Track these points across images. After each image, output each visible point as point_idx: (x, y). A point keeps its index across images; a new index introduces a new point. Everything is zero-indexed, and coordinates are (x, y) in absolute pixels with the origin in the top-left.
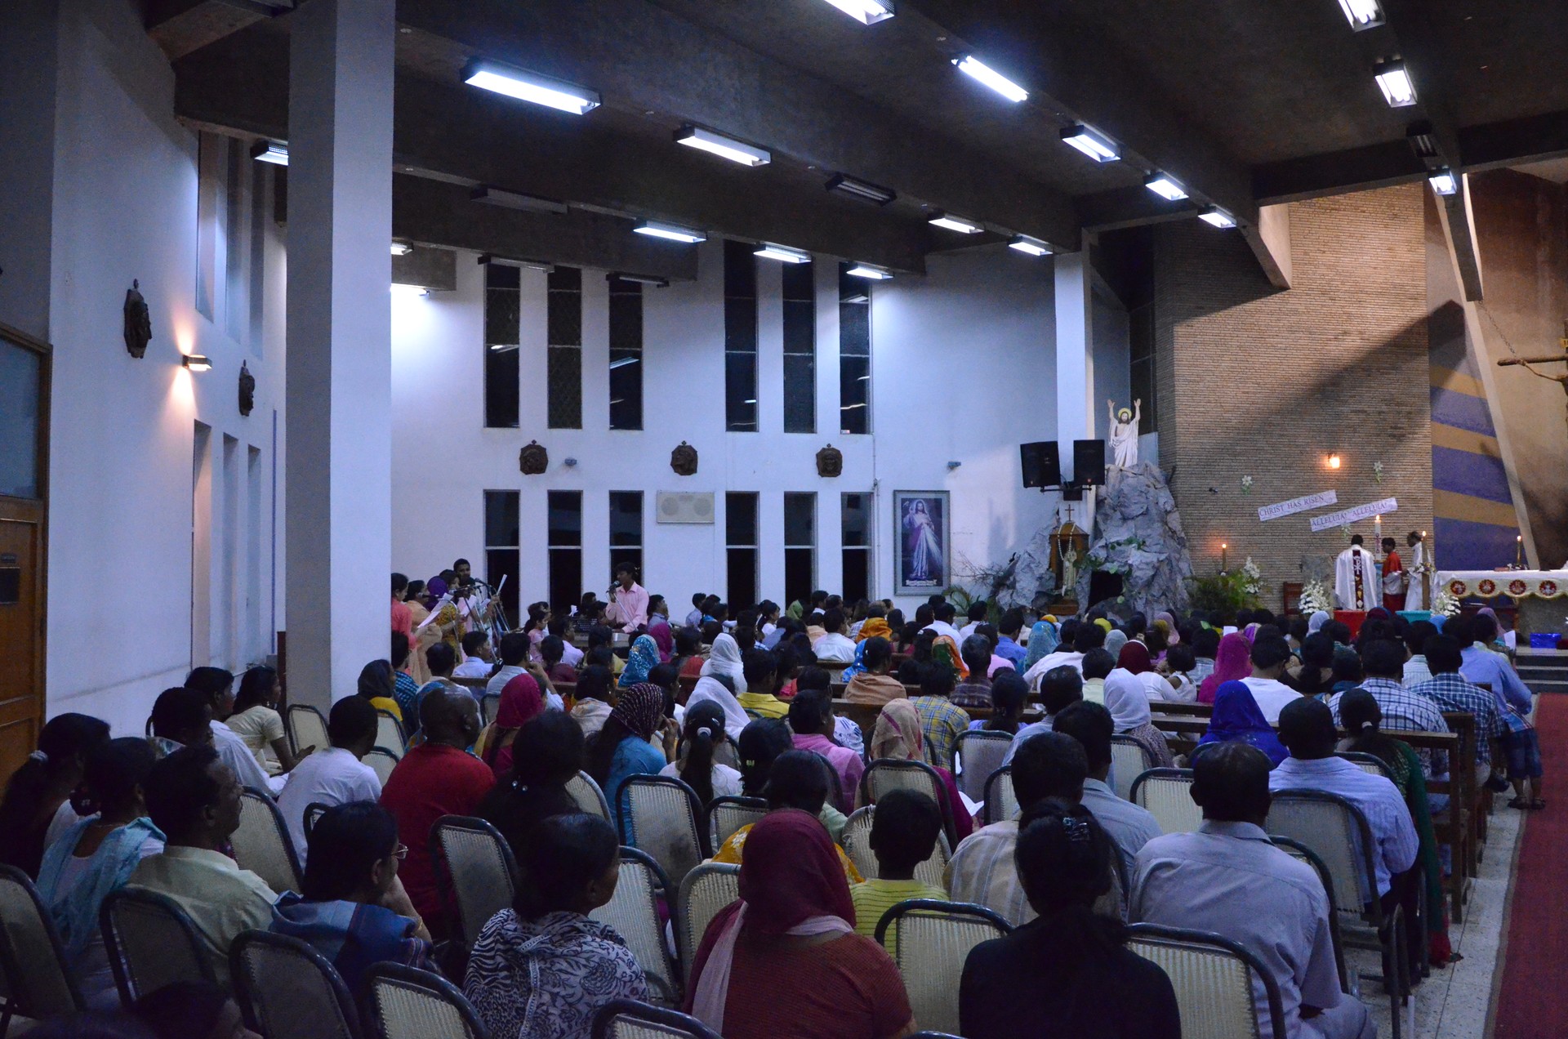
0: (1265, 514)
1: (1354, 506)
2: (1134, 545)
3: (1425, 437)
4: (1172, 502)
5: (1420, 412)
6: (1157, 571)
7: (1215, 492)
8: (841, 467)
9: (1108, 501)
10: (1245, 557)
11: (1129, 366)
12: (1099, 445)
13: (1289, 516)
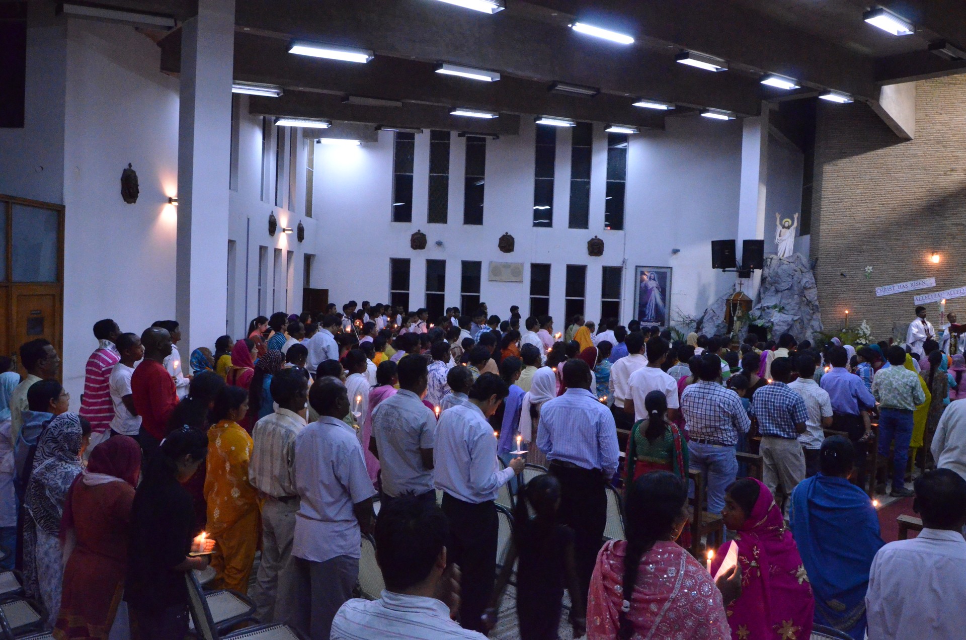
0: (880, 292)
1: (949, 289)
2: (777, 309)
4: (813, 281)
6: (791, 327)
7: (845, 276)
8: (603, 250)
9: (769, 279)
10: (862, 320)
11: (802, 189)
12: (760, 243)
13: (899, 293)
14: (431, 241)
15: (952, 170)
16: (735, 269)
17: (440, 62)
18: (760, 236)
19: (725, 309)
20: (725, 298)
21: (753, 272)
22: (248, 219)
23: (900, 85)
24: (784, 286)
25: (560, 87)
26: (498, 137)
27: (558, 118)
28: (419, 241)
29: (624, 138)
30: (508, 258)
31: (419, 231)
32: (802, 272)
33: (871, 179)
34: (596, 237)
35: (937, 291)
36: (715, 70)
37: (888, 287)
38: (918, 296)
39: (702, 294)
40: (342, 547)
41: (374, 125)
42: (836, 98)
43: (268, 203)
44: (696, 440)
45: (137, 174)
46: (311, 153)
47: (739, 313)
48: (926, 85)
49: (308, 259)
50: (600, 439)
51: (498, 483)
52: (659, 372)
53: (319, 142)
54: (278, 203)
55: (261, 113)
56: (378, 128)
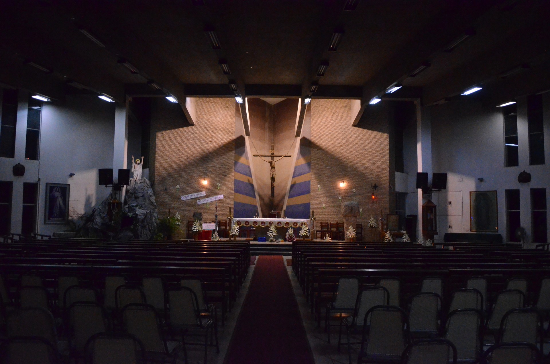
0: (184, 198)
1: (211, 197)
2: (138, 207)
3: (233, 176)
4: (153, 193)
5: (231, 169)
6: (146, 216)
7: (167, 190)
8: (24, 173)
9: (130, 191)
11: (141, 145)
12: (126, 171)
13: (191, 199)
18: (125, 168)
19: (107, 208)
24: (139, 195)
25: (31, 63)
32: (147, 188)
34: (19, 163)
35: (206, 198)
37: (186, 195)
38: (199, 200)
39: (88, 200)
42: (172, 99)
47: (116, 210)
48: (199, 100)
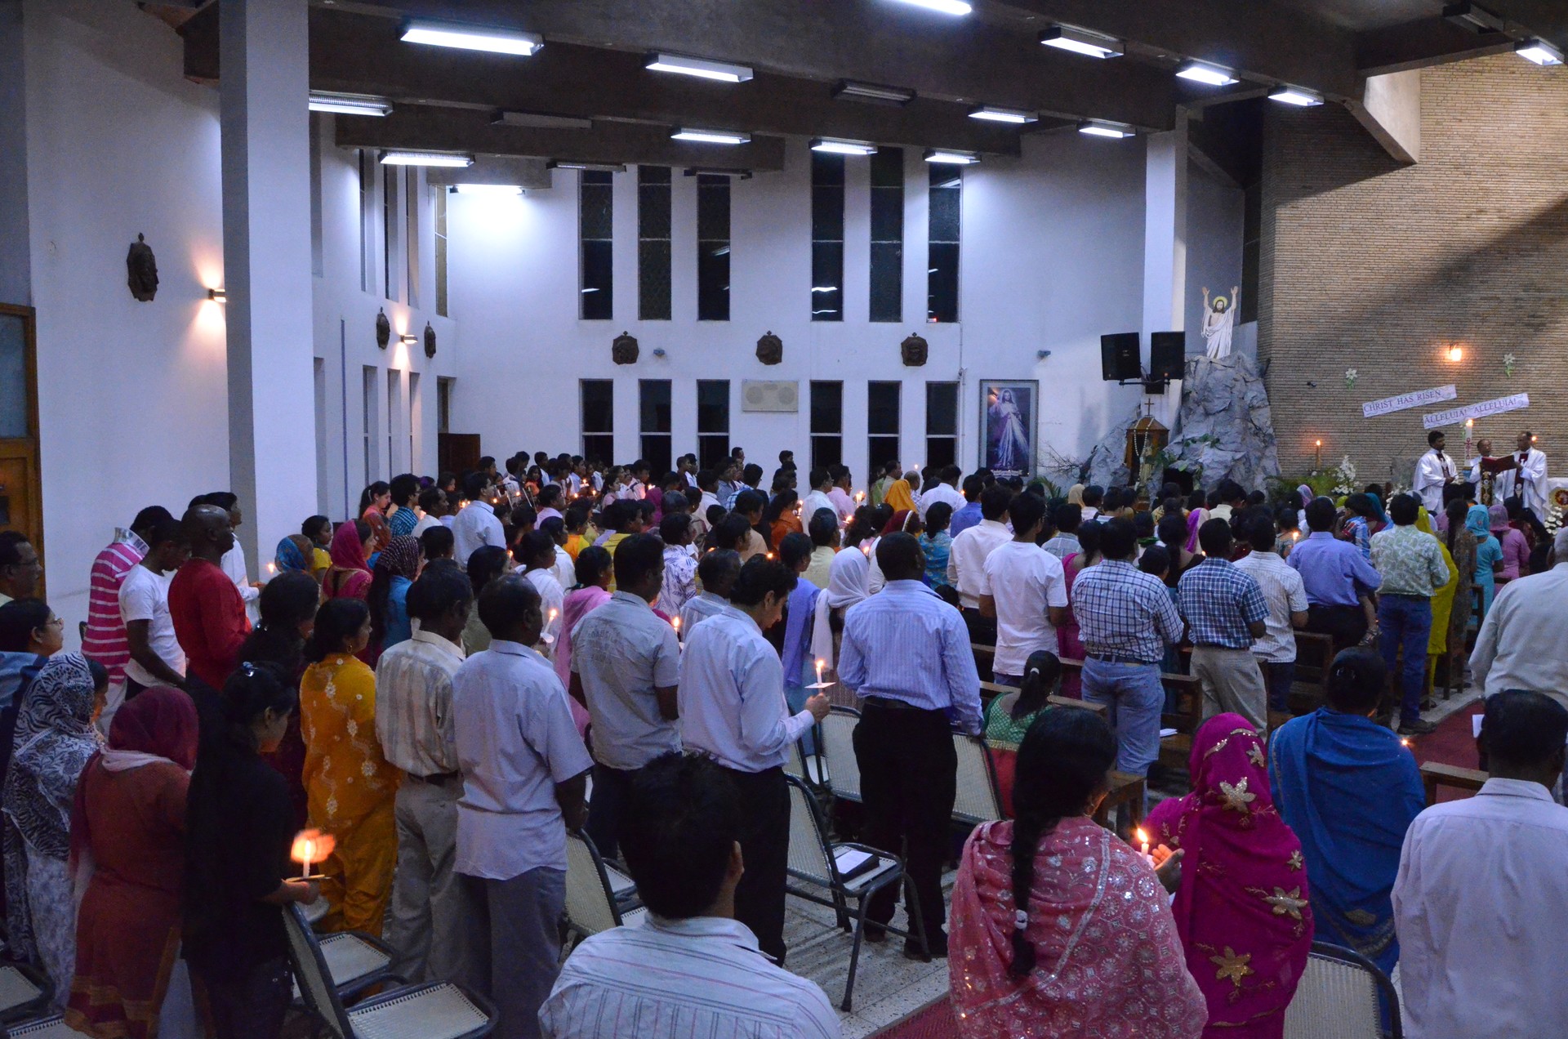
0: (1369, 410)
1: (1478, 402)
2: (1208, 443)
4: (1263, 396)
6: (1231, 471)
7: (1314, 386)
8: (926, 356)
9: (1194, 394)
10: (1341, 455)
11: (1242, 248)
12: (1179, 338)
13: (1398, 411)
14: (645, 350)
15: (1481, 211)
16: (1139, 380)
17: (653, 52)
18: (1178, 326)
19: (1125, 446)
20: (1126, 427)
21: (1169, 383)
22: (343, 321)
23: (1396, 75)
24: (1218, 405)
25: (851, 89)
26: (750, 176)
27: (849, 140)
28: (625, 351)
29: (955, 171)
30: (772, 372)
31: (626, 333)
32: (1246, 382)
33: (1352, 229)
34: (914, 334)
35: (1458, 406)
36: (1103, 57)
37: (1382, 401)
38: (1430, 415)
39: (1088, 423)
40: (538, 854)
41: (544, 159)
42: (1295, 98)
43: (374, 292)
44: (1097, 657)
45: (154, 251)
46: (442, 208)
47: (1147, 450)
48: (1436, 73)
49: (444, 386)
50: (946, 660)
51: (787, 737)
52: (1032, 548)
53: (453, 191)
54: (390, 294)
55: (358, 144)
56: (553, 164)
